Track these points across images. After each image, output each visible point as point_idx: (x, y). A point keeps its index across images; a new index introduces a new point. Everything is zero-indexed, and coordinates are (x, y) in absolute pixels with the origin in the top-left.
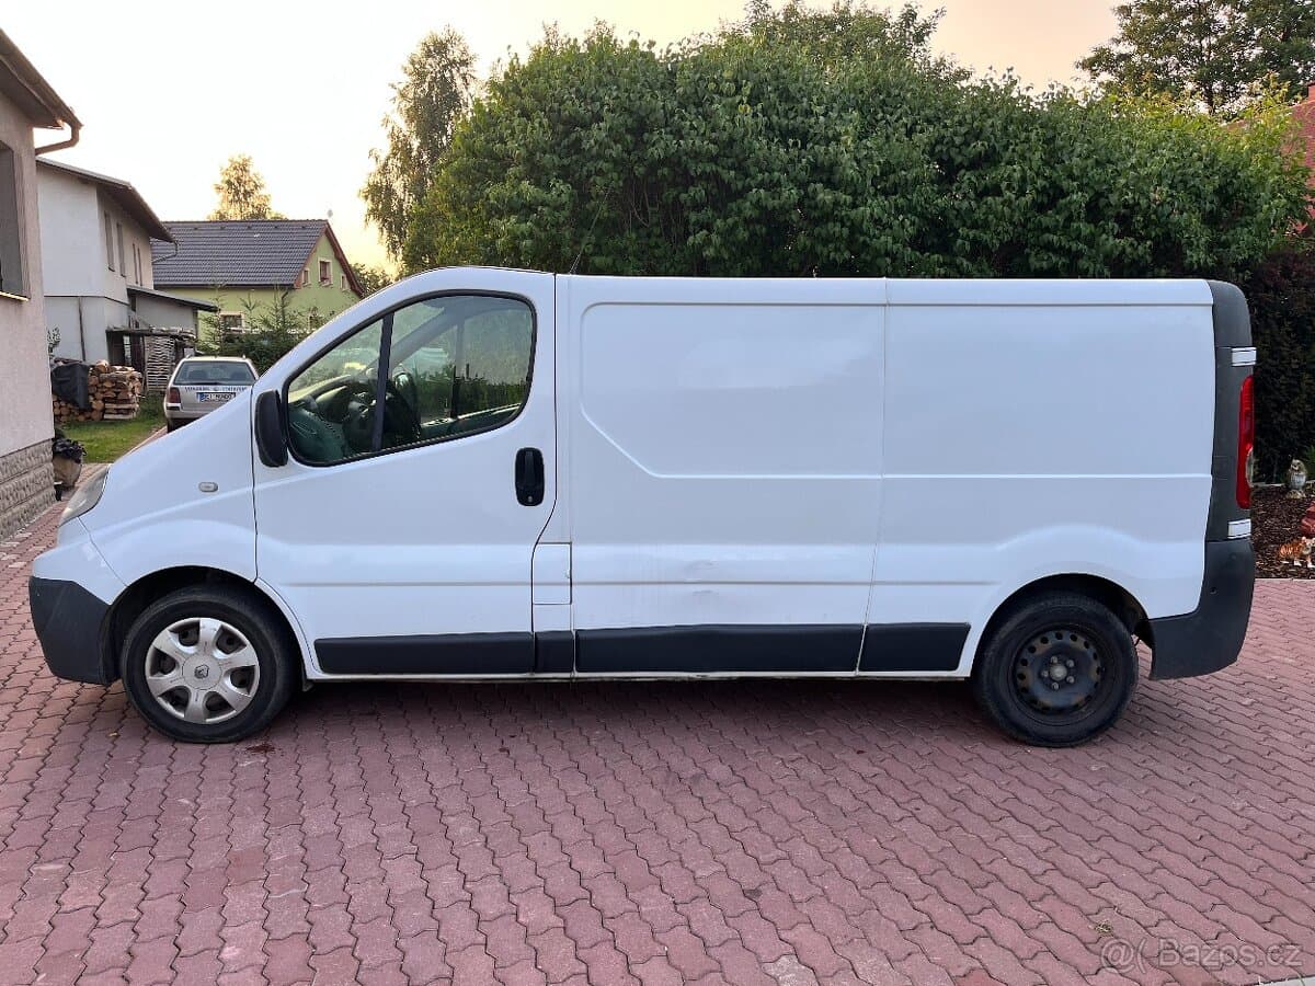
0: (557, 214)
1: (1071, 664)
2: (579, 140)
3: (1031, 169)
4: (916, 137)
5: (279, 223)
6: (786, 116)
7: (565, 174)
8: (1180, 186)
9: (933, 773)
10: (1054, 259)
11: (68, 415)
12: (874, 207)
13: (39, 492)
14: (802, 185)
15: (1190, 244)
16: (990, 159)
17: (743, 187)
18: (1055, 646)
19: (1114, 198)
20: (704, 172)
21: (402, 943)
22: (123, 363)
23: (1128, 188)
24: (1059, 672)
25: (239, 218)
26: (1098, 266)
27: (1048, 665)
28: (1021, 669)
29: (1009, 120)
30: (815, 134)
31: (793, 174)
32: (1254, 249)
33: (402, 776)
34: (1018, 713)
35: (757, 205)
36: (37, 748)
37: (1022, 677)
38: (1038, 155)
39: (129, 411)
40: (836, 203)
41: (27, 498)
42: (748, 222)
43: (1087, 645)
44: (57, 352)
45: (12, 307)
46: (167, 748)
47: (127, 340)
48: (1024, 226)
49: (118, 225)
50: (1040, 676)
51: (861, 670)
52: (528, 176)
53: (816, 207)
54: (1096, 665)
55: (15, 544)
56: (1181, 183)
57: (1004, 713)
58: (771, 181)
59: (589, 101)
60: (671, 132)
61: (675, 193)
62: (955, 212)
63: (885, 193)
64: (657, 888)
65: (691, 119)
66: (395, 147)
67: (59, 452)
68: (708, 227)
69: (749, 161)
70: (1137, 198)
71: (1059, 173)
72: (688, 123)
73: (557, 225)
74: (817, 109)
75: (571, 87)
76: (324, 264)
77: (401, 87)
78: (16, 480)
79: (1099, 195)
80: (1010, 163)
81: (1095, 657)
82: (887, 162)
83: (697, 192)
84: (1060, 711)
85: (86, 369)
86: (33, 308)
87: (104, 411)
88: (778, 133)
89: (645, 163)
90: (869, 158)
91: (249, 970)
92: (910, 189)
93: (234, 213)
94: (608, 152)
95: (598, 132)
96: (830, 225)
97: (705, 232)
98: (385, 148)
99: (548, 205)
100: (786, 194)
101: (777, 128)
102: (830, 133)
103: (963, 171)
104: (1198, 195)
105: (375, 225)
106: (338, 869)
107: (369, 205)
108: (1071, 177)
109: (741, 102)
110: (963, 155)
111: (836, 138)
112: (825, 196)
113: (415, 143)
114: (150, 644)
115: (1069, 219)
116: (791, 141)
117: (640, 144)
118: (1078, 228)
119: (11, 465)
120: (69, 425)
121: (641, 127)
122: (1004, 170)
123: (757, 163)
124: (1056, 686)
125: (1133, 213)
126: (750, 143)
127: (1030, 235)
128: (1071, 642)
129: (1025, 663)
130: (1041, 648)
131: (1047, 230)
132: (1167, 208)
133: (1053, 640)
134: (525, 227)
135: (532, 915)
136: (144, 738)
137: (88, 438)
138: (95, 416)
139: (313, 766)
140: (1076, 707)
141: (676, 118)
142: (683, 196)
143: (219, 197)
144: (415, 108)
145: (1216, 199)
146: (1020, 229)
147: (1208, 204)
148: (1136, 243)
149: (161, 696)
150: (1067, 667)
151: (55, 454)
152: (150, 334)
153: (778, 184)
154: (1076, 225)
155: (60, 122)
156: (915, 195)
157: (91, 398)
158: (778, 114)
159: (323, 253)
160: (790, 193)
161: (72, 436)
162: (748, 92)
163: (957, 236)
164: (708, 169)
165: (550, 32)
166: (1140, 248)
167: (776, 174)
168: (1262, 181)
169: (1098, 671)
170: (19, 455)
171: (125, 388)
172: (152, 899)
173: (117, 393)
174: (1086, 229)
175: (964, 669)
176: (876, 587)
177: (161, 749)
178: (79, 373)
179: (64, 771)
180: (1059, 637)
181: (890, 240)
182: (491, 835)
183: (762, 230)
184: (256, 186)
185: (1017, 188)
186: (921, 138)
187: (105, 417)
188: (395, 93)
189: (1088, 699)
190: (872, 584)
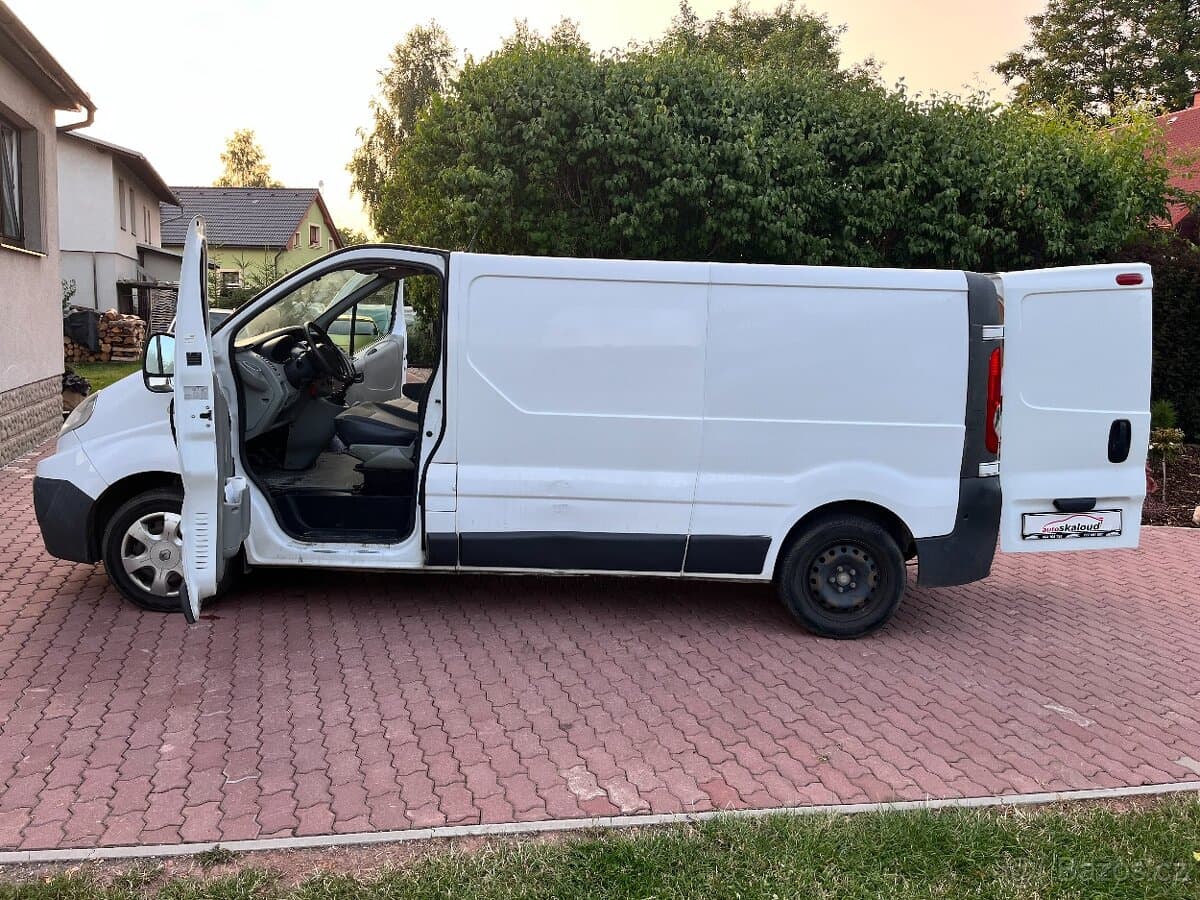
0: (499, 195)
1: (853, 572)
2: (520, 131)
3: (911, 167)
4: (812, 136)
5: (277, 190)
6: (700, 115)
7: (508, 161)
8: (1046, 184)
9: (734, 653)
10: (930, 245)
11: (80, 356)
12: (772, 196)
13: (50, 419)
14: (711, 176)
15: (1051, 235)
16: (876, 156)
17: (660, 175)
18: (840, 558)
19: (983, 194)
20: (626, 162)
21: (295, 747)
22: (130, 312)
23: (996, 186)
24: (844, 579)
25: (241, 186)
26: (969, 252)
27: (836, 573)
28: (813, 576)
29: (894, 124)
30: (724, 132)
31: (702, 167)
32: (1110, 240)
33: (316, 640)
34: (811, 611)
35: (672, 191)
36: (35, 610)
37: (814, 581)
38: (917, 154)
39: (133, 354)
40: (739, 192)
41: (39, 424)
42: (664, 206)
43: (866, 558)
44: (72, 301)
45: (32, 262)
46: (136, 614)
47: (135, 291)
48: (906, 216)
49: (131, 190)
50: (829, 582)
51: (685, 571)
52: (475, 161)
53: (722, 196)
54: (873, 574)
55: (27, 461)
56: (1044, 181)
57: (798, 609)
58: (684, 171)
59: (530, 98)
60: (599, 127)
61: (602, 179)
62: (844, 202)
63: (784, 185)
64: (495, 721)
65: (617, 118)
66: (381, 127)
67: (68, 386)
68: (629, 209)
69: (665, 153)
70: (1003, 193)
71: (937, 171)
72: (613, 120)
73: (498, 204)
74: (727, 111)
75: (516, 86)
76: (314, 229)
77: (387, 73)
78: (30, 408)
79: (971, 190)
80: (894, 161)
81: (872, 567)
82: (785, 157)
83: (621, 179)
84: (845, 610)
85: (97, 316)
86: (51, 263)
87: (111, 353)
88: (692, 129)
89: (578, 153)
90: (769, 153)
91: (179, 760)
92: (805, 181)
93: (236, 180)
94: (544, 142)
95: (537, 125)
96: (734, 211)
97: (625, 214)
98: (371, 126)
99: (491, 187)
100: (696, 183)
101: (691, 125)
102: (737, 131)
103: (853, 166)
104: (1061, 193)
105: (359, 195)
106: (256, 699)
107: (354, 177)
108: (946, 174)
109: (659, 103)
110: (854, 153)
111: (741, 136)
112: (730, 186)
113: (398, 123)
114: (125, 532)
115: (944, 210)
116: (702, 137)
117: (573, 136)
118: (951, 218)
119: (25, 394)
120: (80, 365)
121: (574, 122)
122: (887, 168)
123: (672, 155)
124: (841, 589)
125: (1002, 207)
126: (667, 139)
127: (910, 224)
128: (853, 555)
129: (816, 570)
130: (829, 559)
131: (925, 220)
132: (1032, 204)
133: (839, 553)
134: (470, 205)
135: (396, 734)
136: (119, 607)
137: (96, 376)
138: (104, 357)
139: (248, 630)
140: (857, 608)
141: (603, 115)
142: (608, 183)
143: (223, 166)
144: (399, 92)
145: (1078, 196)
146: (902, 218)
147: (1070, 201)
148: (1004, 233)
149: (133, 573)
150: (851, 575)
151: (65, 387)
152: (155, 287)
153: (690, 174)
154: (949, 216)
155: (78, 105)
156: (809, 186)
157: (101, 342)
158: (693, 114)
159: (314, 219)
160: (700, 182)
161: (81, 373)
162: (666, 95)
163: (846, 223)
164: (630, 160)
165: (521, 28)
166: (1007, 237)
167: (688, 166)
168: (1120, 182)
169: (875, 578)
170: (33, 386)
171: (130, 334)
172: (113, 713)
173: (124, 338)
174: (958, 219)
175: (767, 573)
176: (697, 506)
177: (130, 615)
178: (91, 320)
179: (54, 627)
180: (844, 550)
181: (784, 225)
182: (376, 682)
183: (674, 213)
184: (258, 157)
185: (897, 183)
186: (817, 138)
187: (113, 358)
188: (382, 78)
189: (867, 601)
190: (694, 503)
